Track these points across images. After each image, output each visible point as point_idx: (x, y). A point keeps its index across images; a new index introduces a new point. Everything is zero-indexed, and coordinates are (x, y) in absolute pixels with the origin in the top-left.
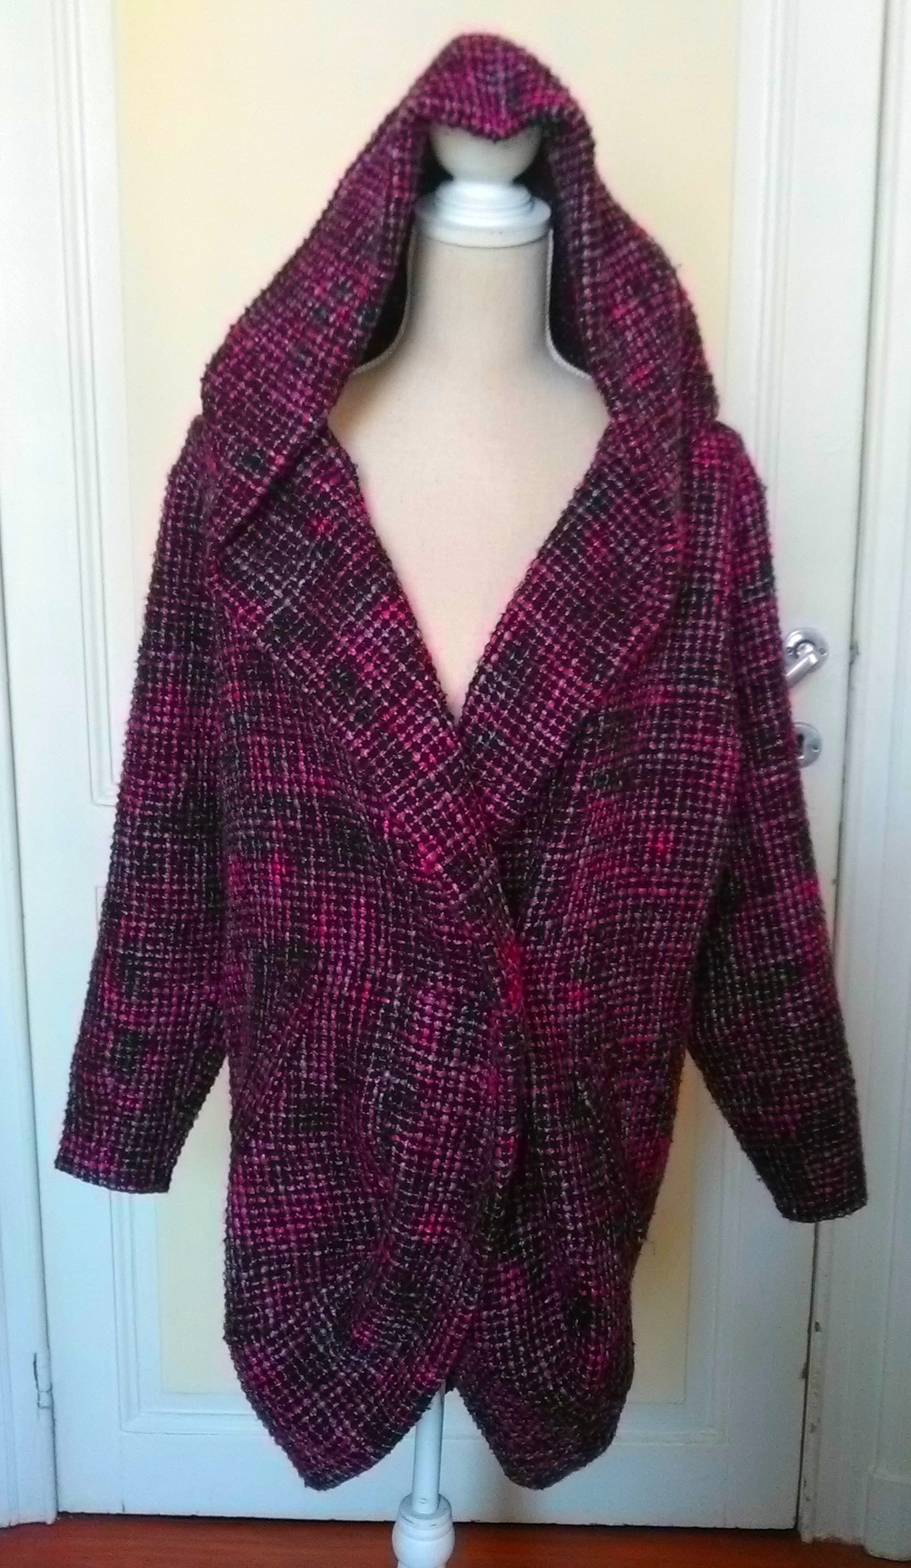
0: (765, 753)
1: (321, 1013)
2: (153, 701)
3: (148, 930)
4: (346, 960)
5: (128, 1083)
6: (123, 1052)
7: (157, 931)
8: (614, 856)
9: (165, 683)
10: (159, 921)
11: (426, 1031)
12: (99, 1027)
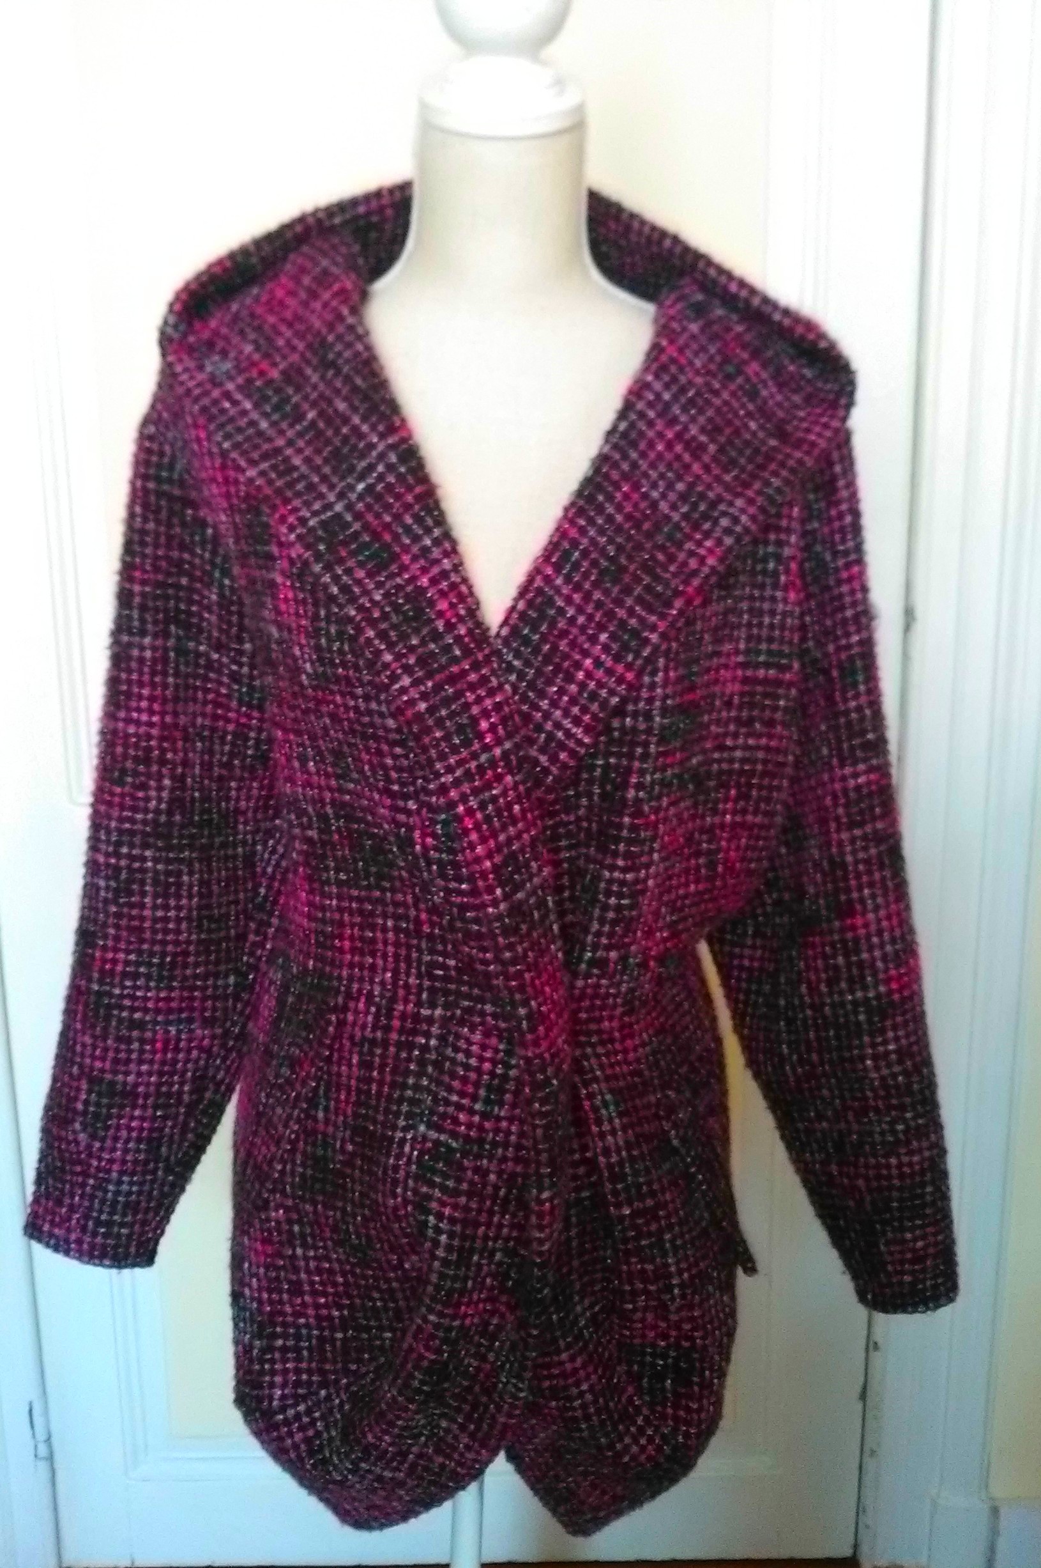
0: (852, 748)
1: (341, 1058)
2: (128, 695)
3: (127, 963)
4: (370, 996)
5: (103, 1140)
6: (98, 1105)
7: (138, 964)
8: (687, 871)
9: (141, 673)
10: (140, 952)
11: (473, 1076)
12: (71, 1075)
